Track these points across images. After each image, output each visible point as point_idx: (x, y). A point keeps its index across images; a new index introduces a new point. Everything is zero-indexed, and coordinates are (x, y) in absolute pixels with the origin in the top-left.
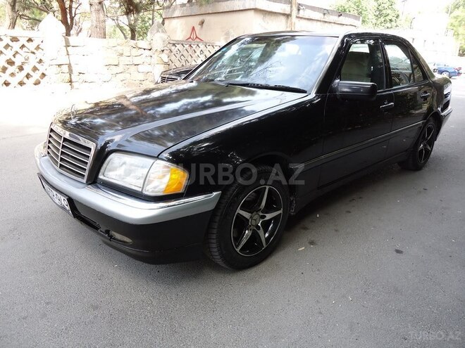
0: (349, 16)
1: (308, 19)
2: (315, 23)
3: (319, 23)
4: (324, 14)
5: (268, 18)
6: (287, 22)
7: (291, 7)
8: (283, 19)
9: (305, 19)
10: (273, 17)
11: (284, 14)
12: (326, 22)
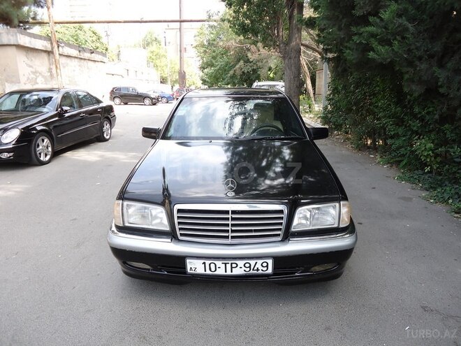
0: (98, 53)
1: (66, 56)
2: (73, 59)
3: (76, 60)
4: (80, 51)
5: (31, 54)
6: (49, 59)
7: (52, 44)
8: (45, 56)
9: (64, 56)
10: (35, 54)
11: (45, 51)
12: (81, 59)
